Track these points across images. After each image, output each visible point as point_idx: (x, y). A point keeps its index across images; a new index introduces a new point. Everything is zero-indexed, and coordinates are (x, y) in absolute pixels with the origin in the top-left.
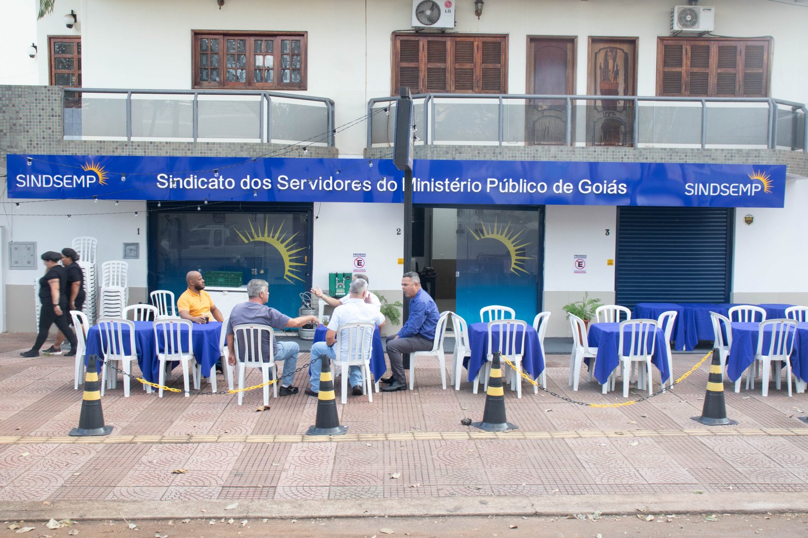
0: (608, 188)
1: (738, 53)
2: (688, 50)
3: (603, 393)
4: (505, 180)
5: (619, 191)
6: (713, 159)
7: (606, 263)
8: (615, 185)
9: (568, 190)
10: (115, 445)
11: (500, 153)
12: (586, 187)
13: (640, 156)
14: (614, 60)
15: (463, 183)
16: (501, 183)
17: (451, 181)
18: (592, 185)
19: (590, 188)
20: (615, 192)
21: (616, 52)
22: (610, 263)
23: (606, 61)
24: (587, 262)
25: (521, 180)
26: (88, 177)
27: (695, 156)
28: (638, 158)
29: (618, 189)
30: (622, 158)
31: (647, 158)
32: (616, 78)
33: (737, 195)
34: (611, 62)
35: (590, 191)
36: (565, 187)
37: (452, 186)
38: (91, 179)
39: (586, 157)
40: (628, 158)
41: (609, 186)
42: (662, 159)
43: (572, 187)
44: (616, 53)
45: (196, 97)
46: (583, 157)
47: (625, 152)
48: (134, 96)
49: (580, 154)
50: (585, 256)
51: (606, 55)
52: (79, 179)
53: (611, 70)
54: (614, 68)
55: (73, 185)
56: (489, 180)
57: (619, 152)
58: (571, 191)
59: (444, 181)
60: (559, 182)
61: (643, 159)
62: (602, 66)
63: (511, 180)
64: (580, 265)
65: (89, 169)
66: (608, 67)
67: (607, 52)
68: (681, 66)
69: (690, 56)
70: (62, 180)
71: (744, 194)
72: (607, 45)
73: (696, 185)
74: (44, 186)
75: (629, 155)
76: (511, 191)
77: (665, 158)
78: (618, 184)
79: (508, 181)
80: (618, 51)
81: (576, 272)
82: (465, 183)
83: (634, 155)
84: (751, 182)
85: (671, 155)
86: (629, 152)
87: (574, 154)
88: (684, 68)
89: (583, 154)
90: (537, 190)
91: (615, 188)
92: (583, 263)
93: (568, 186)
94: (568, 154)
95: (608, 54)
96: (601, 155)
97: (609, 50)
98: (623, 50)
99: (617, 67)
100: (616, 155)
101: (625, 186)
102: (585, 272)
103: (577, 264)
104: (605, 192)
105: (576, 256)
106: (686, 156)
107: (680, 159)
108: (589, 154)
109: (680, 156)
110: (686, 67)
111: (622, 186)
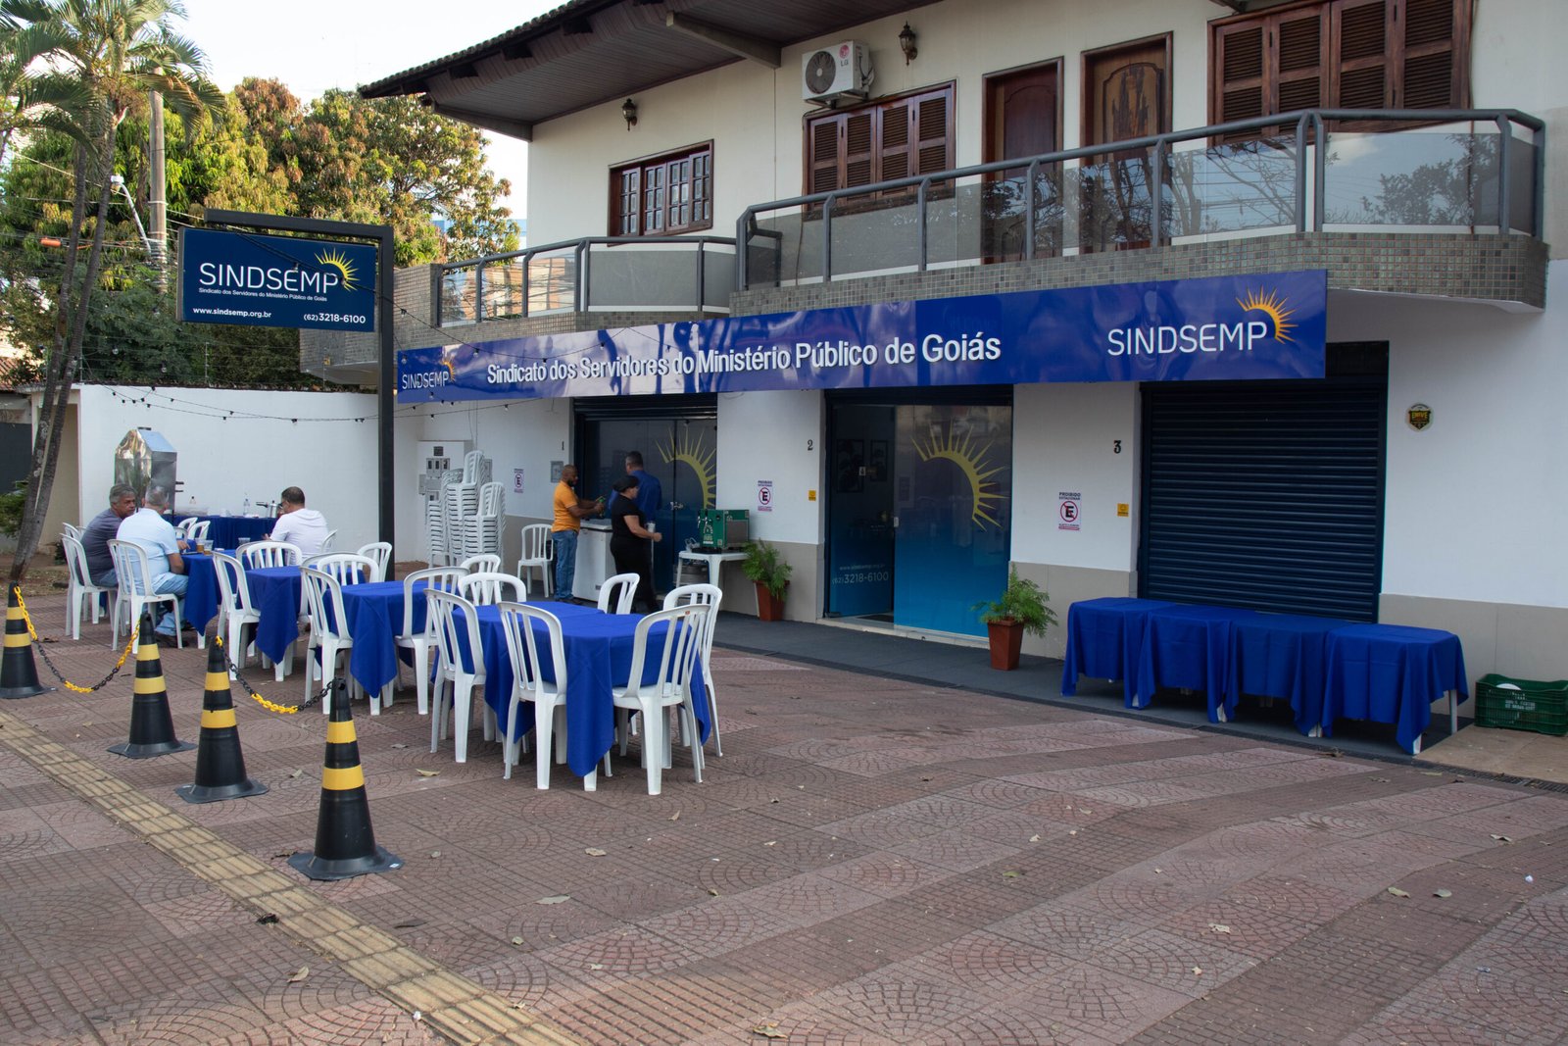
0: (969, 348)
1: (1389, 16)
2: (1274, 35)
4: (820, 344)
5: (988, 355)
6: (1166, 271)
7: (1116, 510)
8: (980, 342)
9: (907, 357)
11: (817, 297)
12: (934, 349)
13: (1028, 278)
14: (1139, 87)
15: (767, 354)
16: (814, 351)
17: (752, 351)
18: (942, 345)
19: (939, 350)
20: (980, 356)
21: (1142, 70)
22: (1122, 511)
23: (1124, 93)
24: (1083, 507)
25: (841, 343)
27: (1130, 268)
28: (1023, 284)
29: (986, 349)
30: (997, 285)
31: (1039, 282)
32: (1143, 125)
33: (1214, 349)
34: (1132, 95)
35: (940, 356)
36: (903, 352)
37: (754, 360)
39: (939, 291)
40: (1007, 285)
41: (971, 344)
42: (1066, 280)
43: (912, 351)
44: (1142, 73)
46: (934, 291)
47: (1002, 272)
49: (929, 286)
50: (1077, 496)
51: (1124, 82)
53: (1134, 111)
54: (1138, 105)
56: (798, 345)
57: (992, 273)
58: (912, 358)
59: (744, 352)
61: (1034, 283)
62: (1117, 107)
63: (827, 344)
64: (1069, 514)
66: (1127, 107)
67: (1125, 75)
68: (1258, 73)
69: (1278, 48)
71: (1230, 346)
72: (1124, 63)
73: (1129, 331)
75: (1008, 278)
76: (828, 364)
77: (1072, 279)
78: (984, 338)
79: (823, 346)
80: (1145, 68)
81: (1062, 527)
82: (769, 353)
83: (1018, 277)
84: (1244, 318)
85: (1083, 271)
86: (1008, 272)
87: (920, 287)
88: (1266, 75)
89: (934, 285)
90: (862, 361)
91: (980, 348)
92: (1074, 510)
93: (907, 349)
94: (910, 287)
95: (1128, 78)
96: (962, 282)
97: (1128, 71)
98: (1153, 65)
99: (1144, 99)
100: (987, 280)
101: (997, 342)
102: (1076, 528)
103: (1064, 509)
104: (964, 358)
105: (1063, 495)
106: (1112, 269)
107: (1100, 277)
108: (943, 284)
109: (1101, 270)
110: (1271, 74)
111: (993, 344)
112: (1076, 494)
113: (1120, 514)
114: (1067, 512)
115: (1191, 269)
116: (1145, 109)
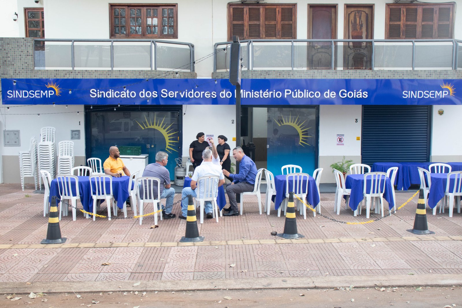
0: (356, 94)
1: (435, 12)
2: (404, 11)
3: (355, 216)
4: (296, 90)
5: (363, 96)
6: (419, 76)
7: (356, 139)
8: (361, 93)
9: (333, 96)
10: (68, 249)
12: (344, 94)
13: (376, 75)
14: (360, 18)
15: (270, 93)
16: (293, 92)
17: (263, 91)
19: (346, 94)
20: (361, 97)
22: (358, 139)
23: (355, 19)
24: (345, 139)
25: (305, 90)
26: (49, 91)
27: (409, 75)
28: (374, 77)
30: (365, 76)
31: (380, 76)
32: (361, 29)
34: (358, 19)
35: (346, 96)
36: (331, 94)
37: (264, 94)
38: (51, 93)
39: (343, 76)
40: (369, 76)
41: (357, 93)
42: (389, 76)
43: (335, 94)
44: (361, 14)
45: (112, 43)
47: (367, 73)
48: (76, 43)
49: (339, 75)
50: (343, 135)
51: (355, 15)
52: (44, 93)
53: (358, 24)
54: (360, 22)
55: (41, 97)
56: (286, 90)
57: (363, 73)
58: (335, 96)
59: (259, 91)
60: (327, 91)
61: (378, 77)
62: (353, 22)
63: (299, 90)
65: (50, 87)
66: (356, 22)
67: (356, 13)
68: (400, 20)
69: (405, 15)
70: (34, 93)
71: (438, 97)
72: (355, 9)
73: (409, 92)
74: (24, 97)
75: (369, 75)
76: (299, 97)
79: (297, 91)
80: (362, 12)
81: (338, 144)
82: (272, 92)
83: (372, 75)
84: (442, 90)
85: (394, 75)
86: (369, 73)
87: (336, 75)
88: (402, 22)
89: (342, 75)
90: (314, 96)
91: (361, 94)
92: (342, 139)
93: (333, 93)
94: (332, 74)
95: (356, 14)
96: (352, 75)
97: (356, 12)
98: (365, 12)
99: (362, 22)
100: (361, 75)
101: (367, 93)
102: (343, 144)
103: (339, 139)
104: (355, 97)
105: (338, 135)
106: (403, 75)
107: (399, 76)
108: (345, 74)
109: (400, 75)
110: (403, 21)
111: (365, 93)
112: (342, 135)
113: (357, 140)
114: (340, 140)
115: (427, 76)
116: (362, 24)
